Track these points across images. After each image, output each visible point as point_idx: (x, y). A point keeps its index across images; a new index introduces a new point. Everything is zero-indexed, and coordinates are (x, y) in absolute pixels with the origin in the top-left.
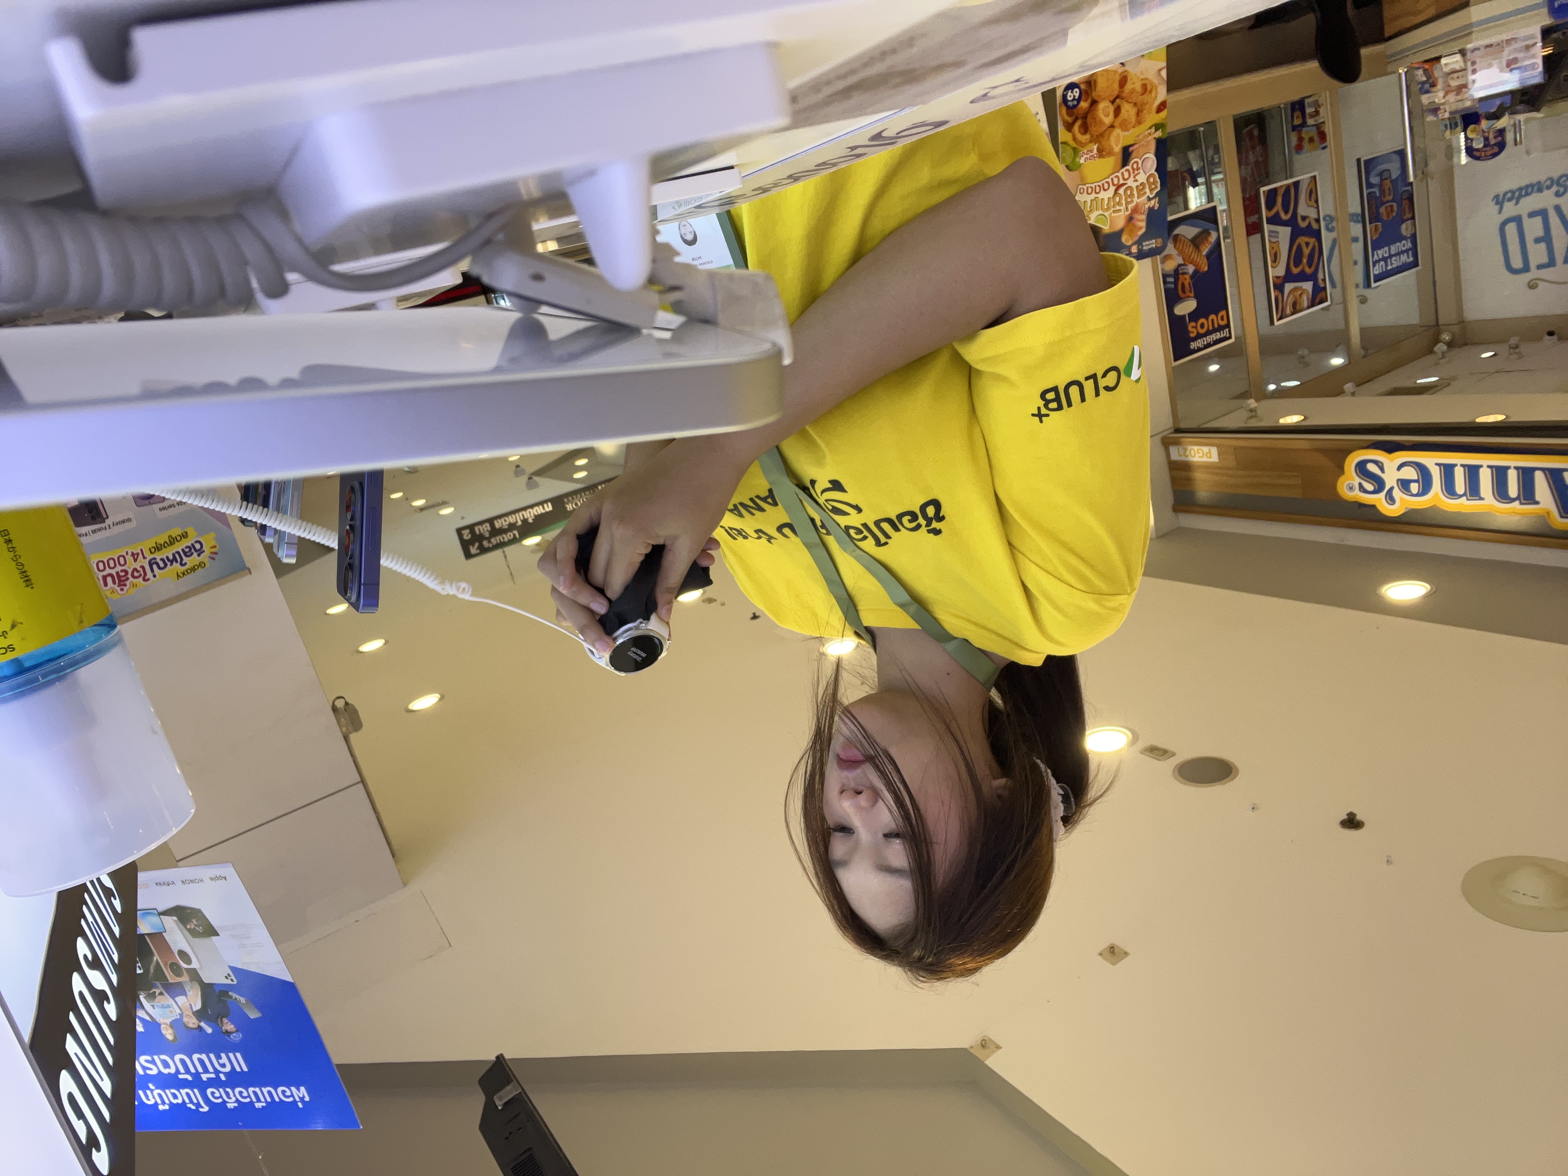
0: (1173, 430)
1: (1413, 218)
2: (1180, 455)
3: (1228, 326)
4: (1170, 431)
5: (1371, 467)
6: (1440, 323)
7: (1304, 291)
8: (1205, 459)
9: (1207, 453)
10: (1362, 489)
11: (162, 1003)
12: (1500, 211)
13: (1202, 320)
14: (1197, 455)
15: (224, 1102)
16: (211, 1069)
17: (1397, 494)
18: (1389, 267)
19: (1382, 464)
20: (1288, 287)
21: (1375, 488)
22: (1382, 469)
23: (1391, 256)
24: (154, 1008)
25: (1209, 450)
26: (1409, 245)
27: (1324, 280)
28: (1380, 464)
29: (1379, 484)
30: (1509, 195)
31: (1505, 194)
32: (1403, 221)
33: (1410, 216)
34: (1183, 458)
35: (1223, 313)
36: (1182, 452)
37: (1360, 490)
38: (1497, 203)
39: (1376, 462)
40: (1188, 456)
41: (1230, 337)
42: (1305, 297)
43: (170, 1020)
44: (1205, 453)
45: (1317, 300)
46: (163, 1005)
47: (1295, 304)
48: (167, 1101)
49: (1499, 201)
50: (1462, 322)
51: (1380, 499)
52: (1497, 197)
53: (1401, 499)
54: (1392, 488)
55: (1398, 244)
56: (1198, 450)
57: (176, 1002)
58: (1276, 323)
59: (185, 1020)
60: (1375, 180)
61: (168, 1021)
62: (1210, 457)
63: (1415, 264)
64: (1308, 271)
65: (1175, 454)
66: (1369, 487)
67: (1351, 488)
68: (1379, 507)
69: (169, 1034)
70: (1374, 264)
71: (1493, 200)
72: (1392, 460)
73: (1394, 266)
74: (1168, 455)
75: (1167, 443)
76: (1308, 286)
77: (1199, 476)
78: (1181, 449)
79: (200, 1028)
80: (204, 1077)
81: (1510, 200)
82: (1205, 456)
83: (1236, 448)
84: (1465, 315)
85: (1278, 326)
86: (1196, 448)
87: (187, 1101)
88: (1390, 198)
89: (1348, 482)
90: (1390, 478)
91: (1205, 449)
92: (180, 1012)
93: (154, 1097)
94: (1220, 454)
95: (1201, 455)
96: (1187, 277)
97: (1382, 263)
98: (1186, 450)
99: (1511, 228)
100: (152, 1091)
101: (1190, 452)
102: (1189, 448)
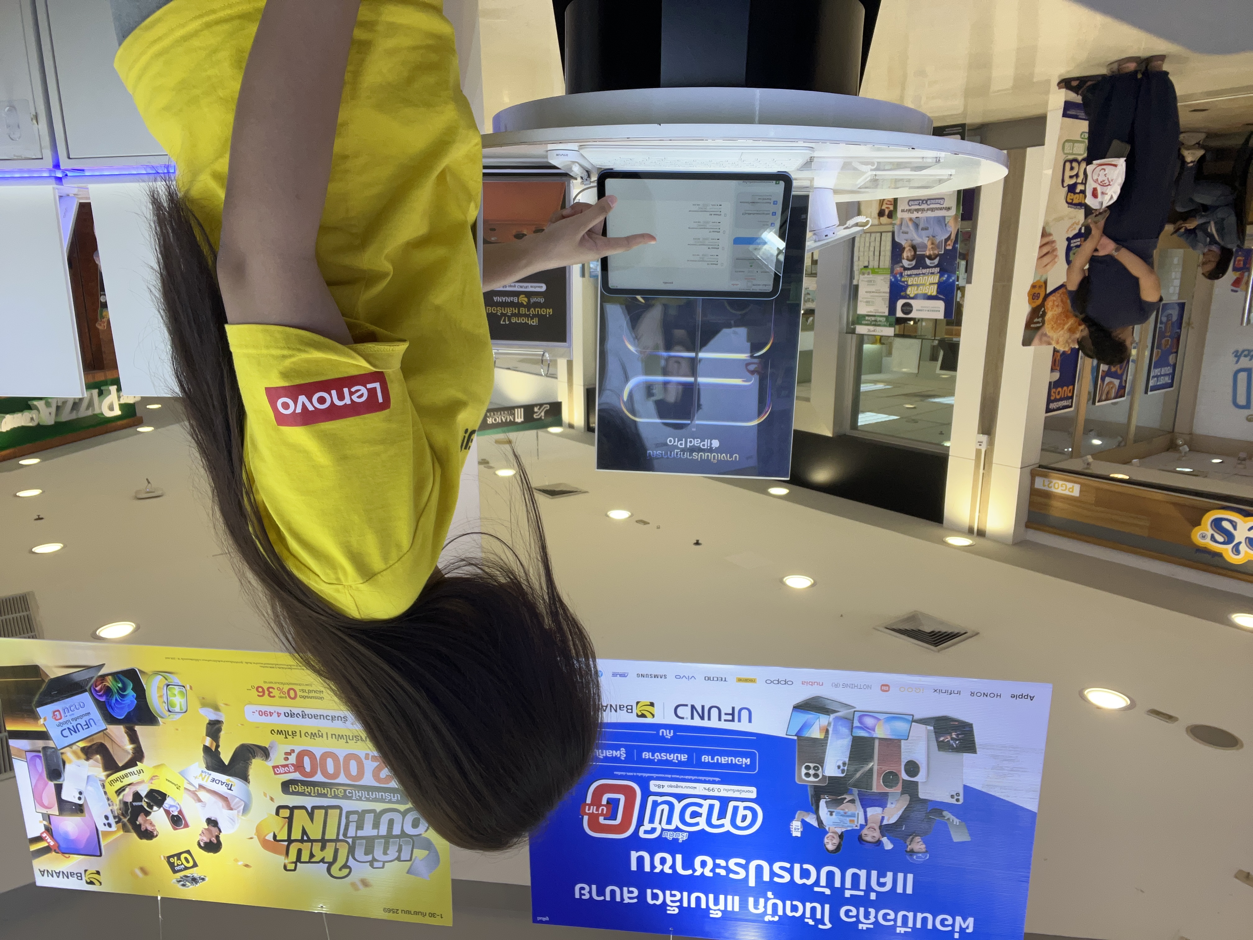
0: (1038, 465)
1: (1177, 352)
2: (1044, 485)
3: (1072, 397)
4: (1035, 466)
5: (1226, 525)
6: (1176, 430)
7: (1114, 385)
8: (1067, 493)
9: (1070, 488)
10: (1213, 538)
11: (847, 810)
12: (1237, 362)
13: (1060, 389)
14: (1060, 488)
15: (859, 921)
16: (863, 886)
17: (1243, 548)
18: (1158, 383)
19: (1236, 523)
20: (1108, 379)
21: (1225, 539)
22: (1235, 528)
23: (1161, 375)
24: (831, 814)
25: (1073, 486)
26: (1171, 371)
27: (1126, 381)
28: (1234, 524)
29: (1229, 538)
30: (1246, 353)
31: (1243, 351)
32: (1172, 353)
33: (1175, 350)
34: (1046, 488)
35: (1071, 387)
36: (1046, 483)
37: (1211, 540)
38: (1236, 356)
39: (1231, 522)
40: (1051, 487)
41: (1071, 407)
42: (1113, 391)
43: (844, 830)
44: (1068, 488)
45: (1120, 394)
46: (845, 813)
47: (1108, 393)
48: (780, 912)
49: (1238, 355)
50: (1191, 434)
51: (1227, 550)
52: (1237, 351)
53: (1246, 552)
54: (1240, 543)
55: (1166, 368)
56: (1062, 485)
57: (865, 812)
58: (1097, 404)
59: (865, 831)
60: (1164, 319)
61: (839, 831)
62: (1072, 492)
63: (1171, 385)
64: (1119, 372)
65: (1040, 483)
66: (1220, 538)
67: (1204, 537)
68: (1225, 555)
69: (830, 843)
70: (1154, 377)
71: (1233, 353)
72: (1245, 522)
73: (1161, 383)
74: (1033, 482)
75: (1033, 475)
76: (1117, 382)
77: (1055, 503)
78: (1046, 480)
79: (879, 843)
80: (848, 894)
81: (1245, 356)
82: (1067, 491)
83: (1098, 489)
84: (1194, 428)
85: (1098, 406)
86: (1061, 482)
87: (808, 914)
88: (1168, 334)
89: (1202, 532)
90: (1241, 534)
91: (1069, 485)
92: (863, 822)
93: (765, 907)
94: (1081, 491)
95: (1064, 488)
96: (1059, 354)
97: (1156, 379)
98: (1051, 482)
99: (1243, 376)
100: (767, 900)
101: (1054, 486)
102: (1054, 481)
